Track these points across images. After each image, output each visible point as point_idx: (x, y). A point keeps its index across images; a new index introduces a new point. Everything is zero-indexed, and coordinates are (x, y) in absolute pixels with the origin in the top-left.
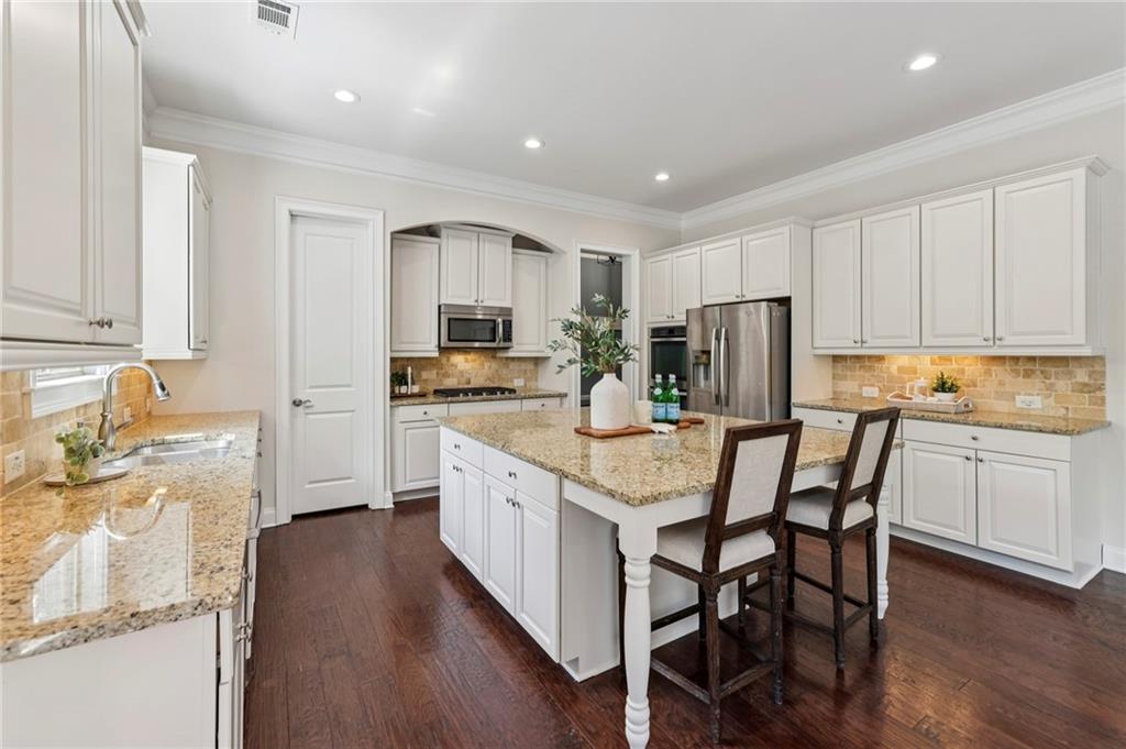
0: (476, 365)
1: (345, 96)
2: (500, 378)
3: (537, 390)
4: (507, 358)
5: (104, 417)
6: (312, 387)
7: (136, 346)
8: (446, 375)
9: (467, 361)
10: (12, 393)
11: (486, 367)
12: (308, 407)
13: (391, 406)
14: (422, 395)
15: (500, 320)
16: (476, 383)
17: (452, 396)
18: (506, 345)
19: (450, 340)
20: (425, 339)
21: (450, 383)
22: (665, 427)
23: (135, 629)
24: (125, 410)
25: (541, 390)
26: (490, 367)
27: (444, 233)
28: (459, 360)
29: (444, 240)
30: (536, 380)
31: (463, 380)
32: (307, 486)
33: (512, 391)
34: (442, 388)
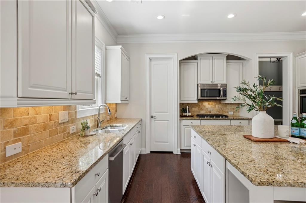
0: (213, 106)
1: (160, 17)
2: (223, 111)
3: (239, 116)
4: (226, 104)
5: (98, 118)
6: (156, 112)
7: (94, 100)
8: (201, 109)
9: (209, 104)
10: (72, 111)
11: (217, 107)
12: (155, 118)
13: (180, 120)
14: (192, 116)
15: (221, 89)
16: (213, 113)
17: (202, 117)
18: (224, 98)
19: (201, 97)
20: (192, 97)
21: (203, 112)
22: (298, 141)
23: (47, 187)
24: (108, 116)
25: (241, 116)
26: (218, 107)
27: (199, 58)
28: (206, 104)
29: (199, 61)
30: (239, 112)
31: (208, 111)
32: (155, 143)
33: (226, 116)
34: (200, 114)
